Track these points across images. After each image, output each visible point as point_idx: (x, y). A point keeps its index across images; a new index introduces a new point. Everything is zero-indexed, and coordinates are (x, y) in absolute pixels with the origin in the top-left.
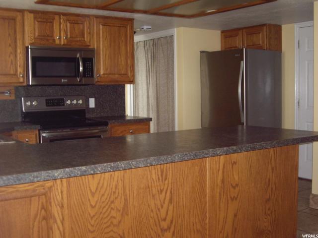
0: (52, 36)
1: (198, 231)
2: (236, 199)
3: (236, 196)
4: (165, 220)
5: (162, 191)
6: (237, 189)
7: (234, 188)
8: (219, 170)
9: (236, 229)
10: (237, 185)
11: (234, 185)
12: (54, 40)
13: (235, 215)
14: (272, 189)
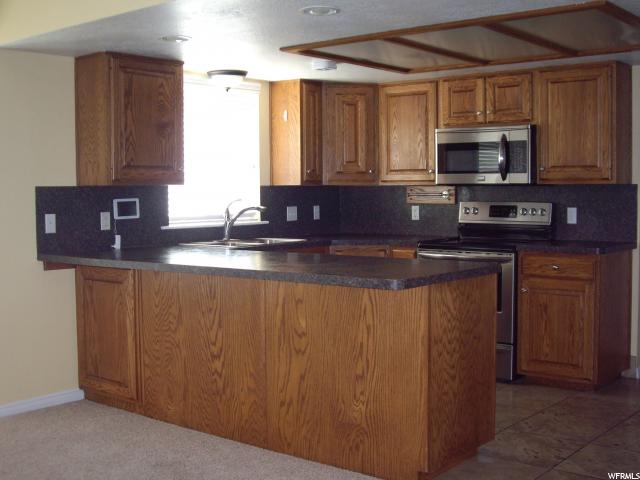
0: (474, 112)
1: (251, 375)
2: (304, 353)
3: (303, 349)
4: (214, 344)
5: (211, 310)
6: (304, 339)
7: (300, 336)
8: (277, 305)
9: (303, 399)
10: (304, 334)
11: (300, 332)
12: (476, 116)
13: (302, 377)
14: (368, 361)
